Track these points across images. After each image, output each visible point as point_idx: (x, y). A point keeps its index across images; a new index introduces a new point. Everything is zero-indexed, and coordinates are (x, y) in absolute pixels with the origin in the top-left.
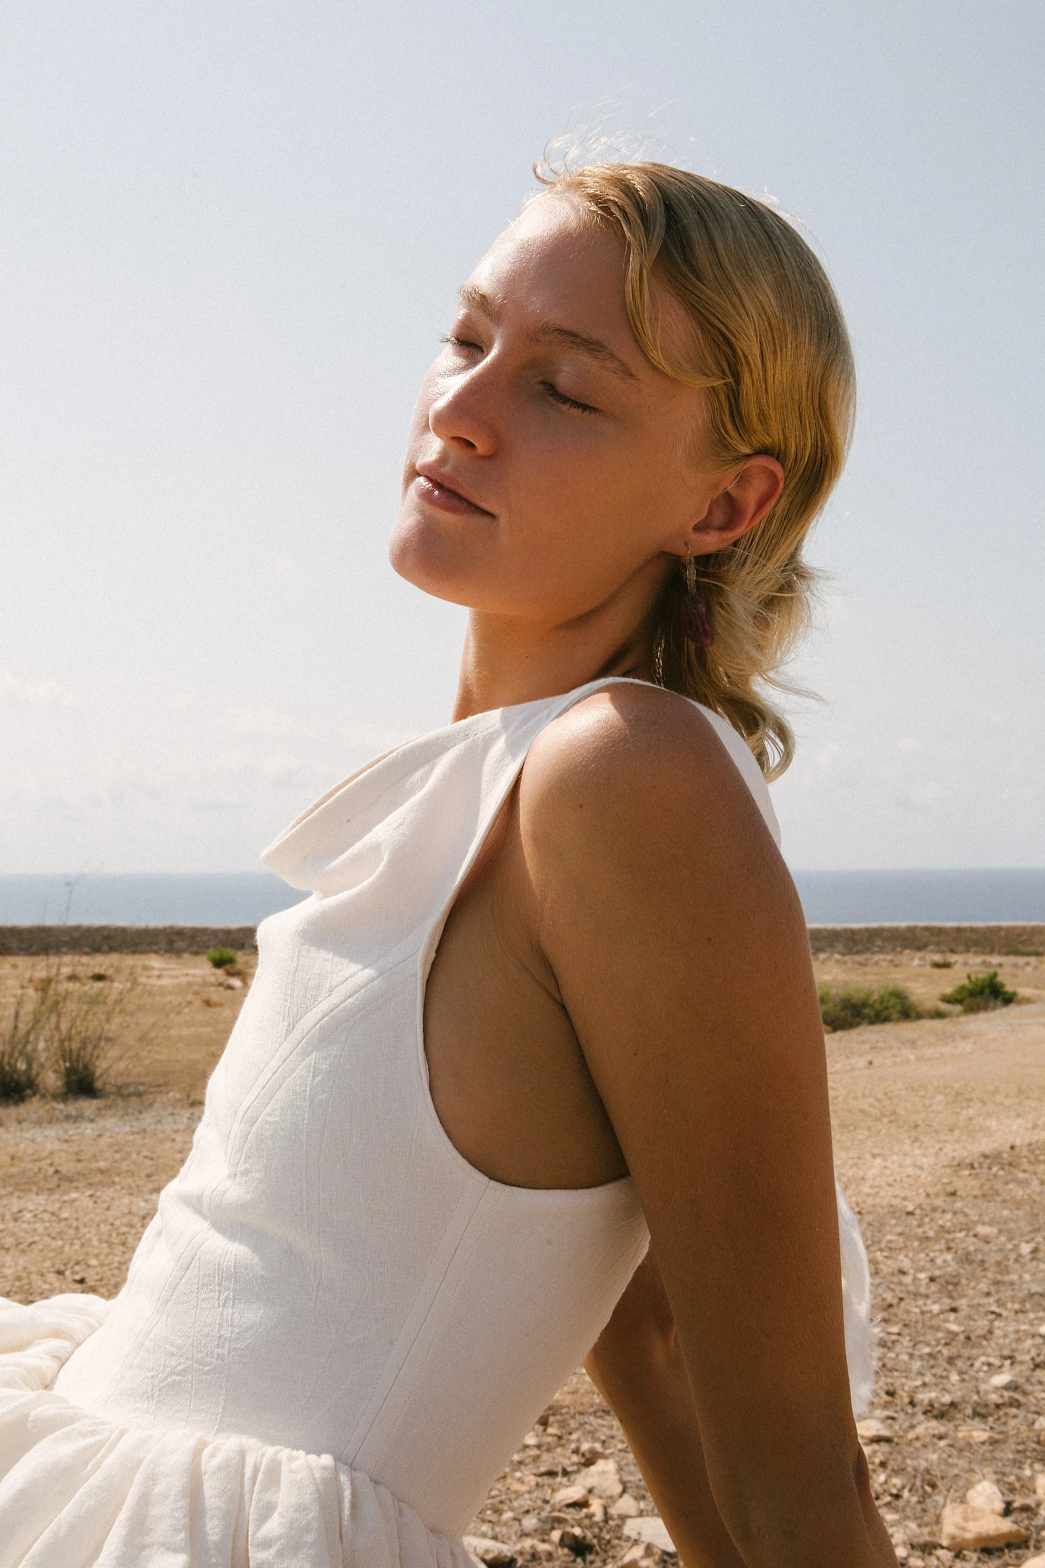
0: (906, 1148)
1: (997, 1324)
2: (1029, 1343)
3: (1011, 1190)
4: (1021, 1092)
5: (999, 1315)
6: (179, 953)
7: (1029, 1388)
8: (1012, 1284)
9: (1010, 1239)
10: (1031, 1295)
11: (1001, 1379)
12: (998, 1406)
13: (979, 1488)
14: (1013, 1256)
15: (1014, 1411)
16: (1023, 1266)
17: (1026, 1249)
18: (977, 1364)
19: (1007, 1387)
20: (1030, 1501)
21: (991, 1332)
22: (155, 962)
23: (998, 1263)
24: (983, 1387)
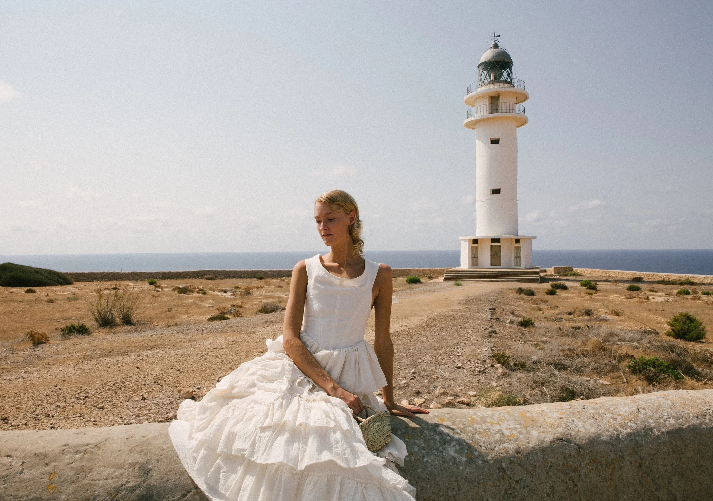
0: (371, 332)
1: (401, 371)
2: (408, 374)
3: (399, 342)
4: (397, 317)
5: (401, 369)
6: (137, 280)
7: (410, 383)
8: (402, 363)
9: (400, 353)
10: (407, 365)
11: (404, 382)
12: (404, 387)
13: (403, 401)
14: (402, 357)
15: (407, 388)
16: (404, 359)
17: (405, 355)
18: (398, 379)
19: (405, 383)
20: (414, 403)
21: (400, 373)
22: (131, 284)
23: (399, 358)
24: (400, 383)
